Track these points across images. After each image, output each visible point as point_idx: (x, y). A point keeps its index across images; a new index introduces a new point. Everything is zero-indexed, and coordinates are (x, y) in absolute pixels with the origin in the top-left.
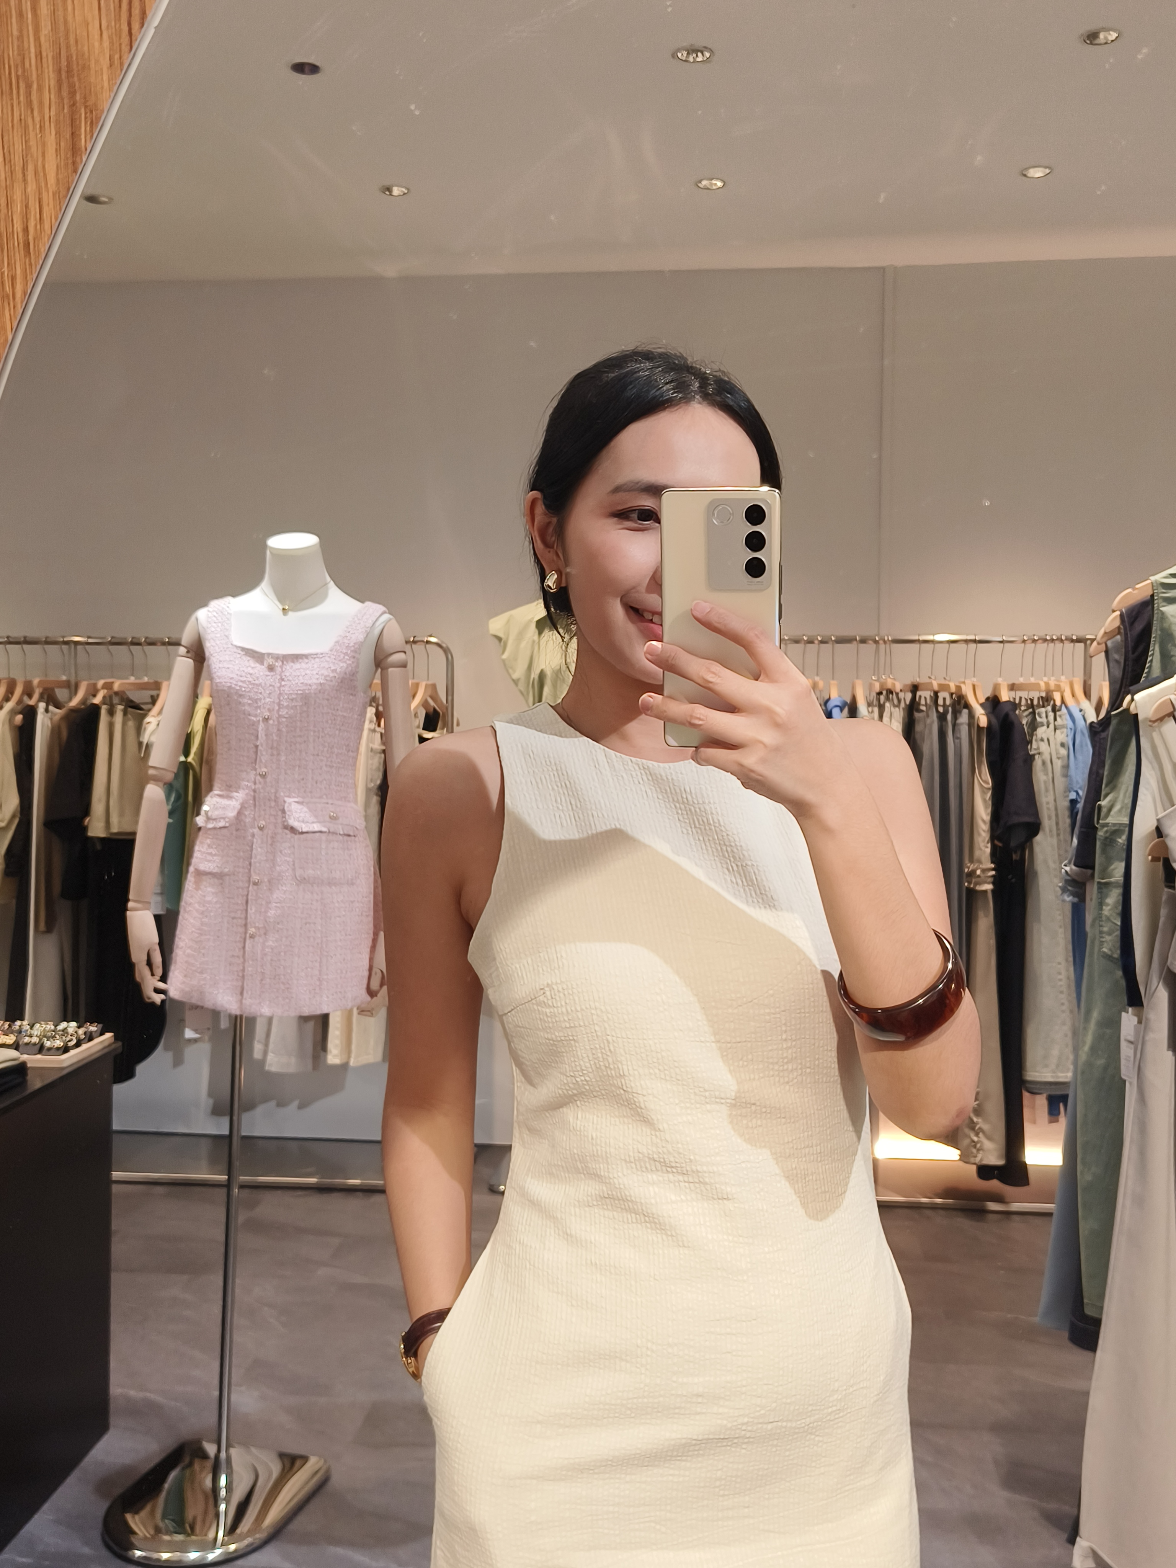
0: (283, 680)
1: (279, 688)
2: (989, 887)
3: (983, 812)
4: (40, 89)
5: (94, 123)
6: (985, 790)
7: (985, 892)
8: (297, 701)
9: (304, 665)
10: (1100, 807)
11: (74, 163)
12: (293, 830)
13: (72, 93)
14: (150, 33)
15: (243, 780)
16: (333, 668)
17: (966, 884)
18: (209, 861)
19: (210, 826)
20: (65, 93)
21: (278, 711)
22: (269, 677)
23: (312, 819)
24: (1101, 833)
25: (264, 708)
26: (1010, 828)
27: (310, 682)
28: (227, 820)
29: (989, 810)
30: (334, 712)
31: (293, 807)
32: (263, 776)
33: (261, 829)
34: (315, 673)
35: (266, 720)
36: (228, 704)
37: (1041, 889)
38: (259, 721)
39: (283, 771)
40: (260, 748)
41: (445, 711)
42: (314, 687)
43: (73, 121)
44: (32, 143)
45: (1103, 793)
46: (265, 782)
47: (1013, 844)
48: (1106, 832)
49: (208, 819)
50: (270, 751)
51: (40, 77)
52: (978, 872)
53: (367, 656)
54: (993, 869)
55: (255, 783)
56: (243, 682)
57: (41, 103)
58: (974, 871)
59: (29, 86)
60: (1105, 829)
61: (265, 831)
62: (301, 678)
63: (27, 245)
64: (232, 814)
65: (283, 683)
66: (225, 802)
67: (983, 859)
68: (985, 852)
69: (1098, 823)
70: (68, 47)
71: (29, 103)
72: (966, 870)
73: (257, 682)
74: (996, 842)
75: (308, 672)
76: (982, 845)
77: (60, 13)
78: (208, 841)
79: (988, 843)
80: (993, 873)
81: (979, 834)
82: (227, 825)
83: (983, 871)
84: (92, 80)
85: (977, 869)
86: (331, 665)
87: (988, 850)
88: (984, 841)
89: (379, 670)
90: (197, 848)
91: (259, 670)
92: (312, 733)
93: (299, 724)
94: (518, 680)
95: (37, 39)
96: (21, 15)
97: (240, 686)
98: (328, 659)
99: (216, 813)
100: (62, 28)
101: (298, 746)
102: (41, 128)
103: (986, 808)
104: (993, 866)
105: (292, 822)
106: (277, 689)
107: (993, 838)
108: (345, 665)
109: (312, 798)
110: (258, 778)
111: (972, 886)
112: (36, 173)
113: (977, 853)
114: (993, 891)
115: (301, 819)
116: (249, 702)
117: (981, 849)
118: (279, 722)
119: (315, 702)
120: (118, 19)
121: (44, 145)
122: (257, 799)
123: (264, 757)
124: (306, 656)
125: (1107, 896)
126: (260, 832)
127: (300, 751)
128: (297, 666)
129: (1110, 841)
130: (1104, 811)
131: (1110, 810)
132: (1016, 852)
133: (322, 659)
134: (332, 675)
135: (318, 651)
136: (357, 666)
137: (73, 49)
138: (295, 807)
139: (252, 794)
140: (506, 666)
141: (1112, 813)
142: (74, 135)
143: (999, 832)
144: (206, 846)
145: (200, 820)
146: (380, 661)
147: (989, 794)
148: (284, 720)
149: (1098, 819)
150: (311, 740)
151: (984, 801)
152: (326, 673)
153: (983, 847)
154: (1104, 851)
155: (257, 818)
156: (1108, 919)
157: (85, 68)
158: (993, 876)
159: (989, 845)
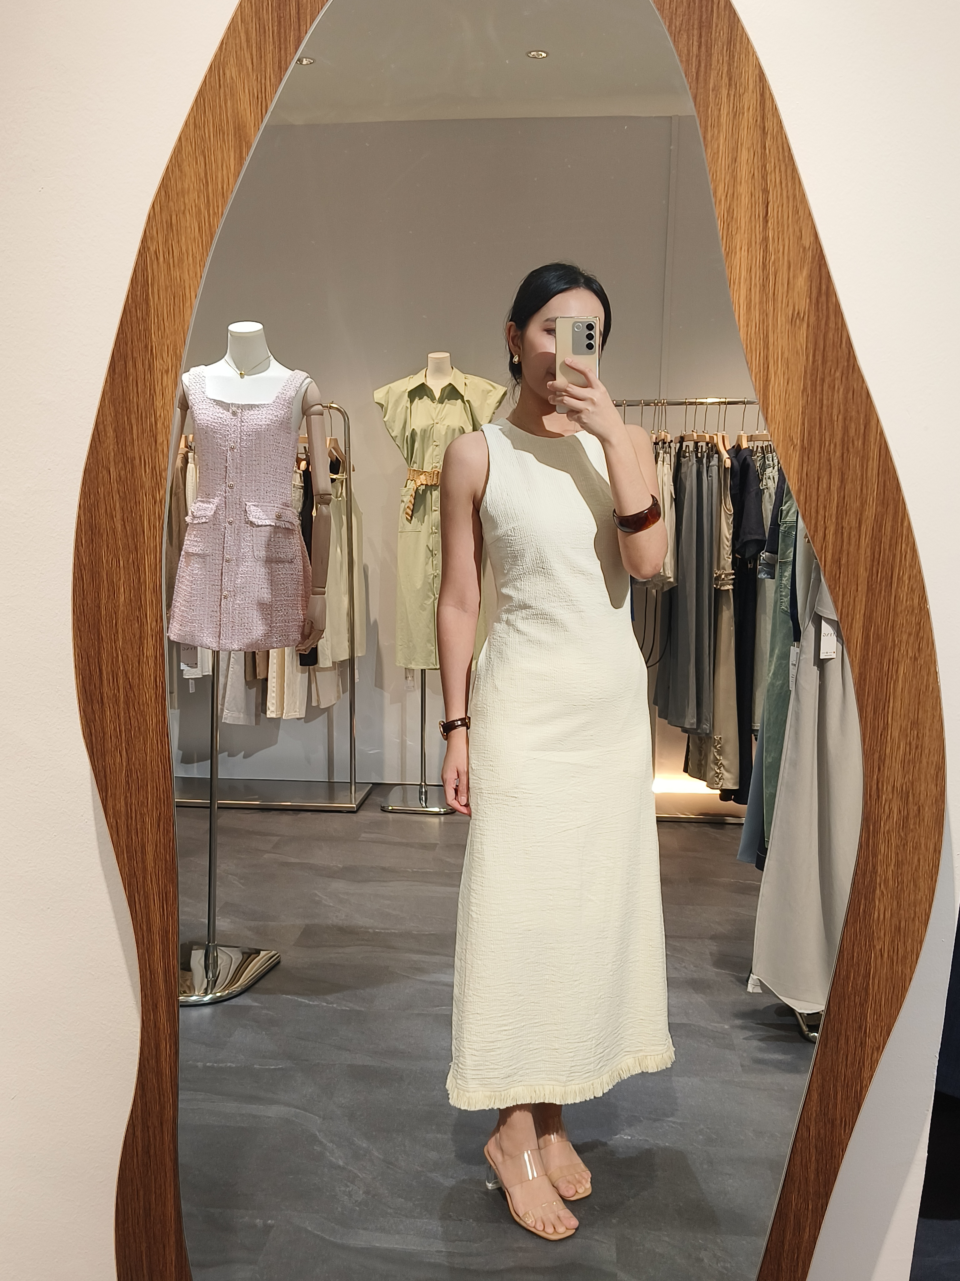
0: (243, 422)
1: (240, 427)
2: (731, 587)
3: (727, 532)
4: (228, 135)
5: (249, 148)
6: (729, 516)
7: (728, 590)
8: (252, 436)
9: (256, 412)
10: (782, 511)
11: (241, 163)
12: (252, 523)
13: (240, 137)
14: (269, 113)
15: (218, 490)
16: (275, 414)
17: (715, 586)
18: (196, 546)
19: (195, 522)
20: (237, 136)
21: (240, 443)
22: (233, 420)
23: (264, 517)
24: (782, 528)
25: (230, 441)
26: (745, 544)
27: (261, 423)
28: (207, 517)
29: (731, 531)
30: (277, 444)
31: (251, 508)
32: (231, 487)
33: (230, 523)
34: (264, 417)
35: (232, 449)
36: (206, 438)
37: (767, 589)
38: (227, 450)
39: (244, 484)
40: (228, 468)
41: (344, 459)
42: (264, 427)
43: (240, 147)
44: (225, 155)
45: (784, 501)
46: (232, 491)
47: (747, 556)
48: (786, 527)
49: (194, 517)
50: (235, 470)
51: (228, 130)
52: (723, 576)
53: (297, 408)
54: (733, 574)
55: (225, 493)
56: (216, 423)
57: (228, 140)
58: (720, 575)
59: (224, 134)
60: (785, 525)
61: (233, 525)
62: (255, 420)
63: (223, 193)
64: (210, 513)
65: (243, 424)
66: (206, 505)
67: (726, 567)
68: (728, 561)
69: (780, 521)
70: (238, 118)
71: (224, 140)
72: (715, 575)
73: (225, 423)
74: (737, 555)
75: (259, 416)
76: (726, 556)
77: (236, 106)
78: (194, 532)
79: (730, 555)
80: (734, 577)
81: (724, 548)
82: (207, 521)
83: (726, 575)
84: (248, 131)
85: (722, 574)
86: (274, 412)
87: (730, 560)
88: (727, 554)
89: (305, 417)
90: (186, 538)
91: (227, 415)
92: (263, 458)
93: (254, 451)
94: (396, 437)
95: (227, 115)
96: (220, 107)
97: (214, 426)
98: (272, 408)
99: (200, 513)
100: (236, 112)
101: (254, 466)
102: (229, 149)
103: (729, 530)
104: (733, 571)
105: (251, 519)
106: (239, 428)
107: (734, 552)
108: (283, 412)
109: (264, 502)
110: (228, 488)
111: (719, 587)
112: (227, 166)
113: (722, 563)
114: (733, 589)
115: (257, 517)
116: (220, 436)
117: (725, 559)
118: (240, 451)
119: (265, 437)
120: (257, 108)
121: (230, 156)
122: (227, 503)
123: (232, 473)
124: (258, 406)
125: (785, 571)
126: (229, 526)
127: (255, 471)
128: (252, 412)
129: (787, 534)
130: (784, 512)
131: (788, 513)
132: (750, 563)
133: (268, 408)
134: (275, 419)
135: (266, 403)
136: (291, 414)
137: (240, 119)
138: (252, 508)
139: (224, 499)
140: (387, 428)
141: (789, 514)
142: (241, 152)
143: (737, 547)
144: (193, 536)
145: (188, 519)
146: (306, 411)
147: (731, 519)
148: (244, 449)
149: (781, 519)
150: (262, 462)
151: (728, 524)
152: (271, 418)
153: (727, 559)
154: (783, 541)
155: (227, 517)
156: (785, 586)
157: (245, 126)
158: (733, 579)
159: (731, 557)
